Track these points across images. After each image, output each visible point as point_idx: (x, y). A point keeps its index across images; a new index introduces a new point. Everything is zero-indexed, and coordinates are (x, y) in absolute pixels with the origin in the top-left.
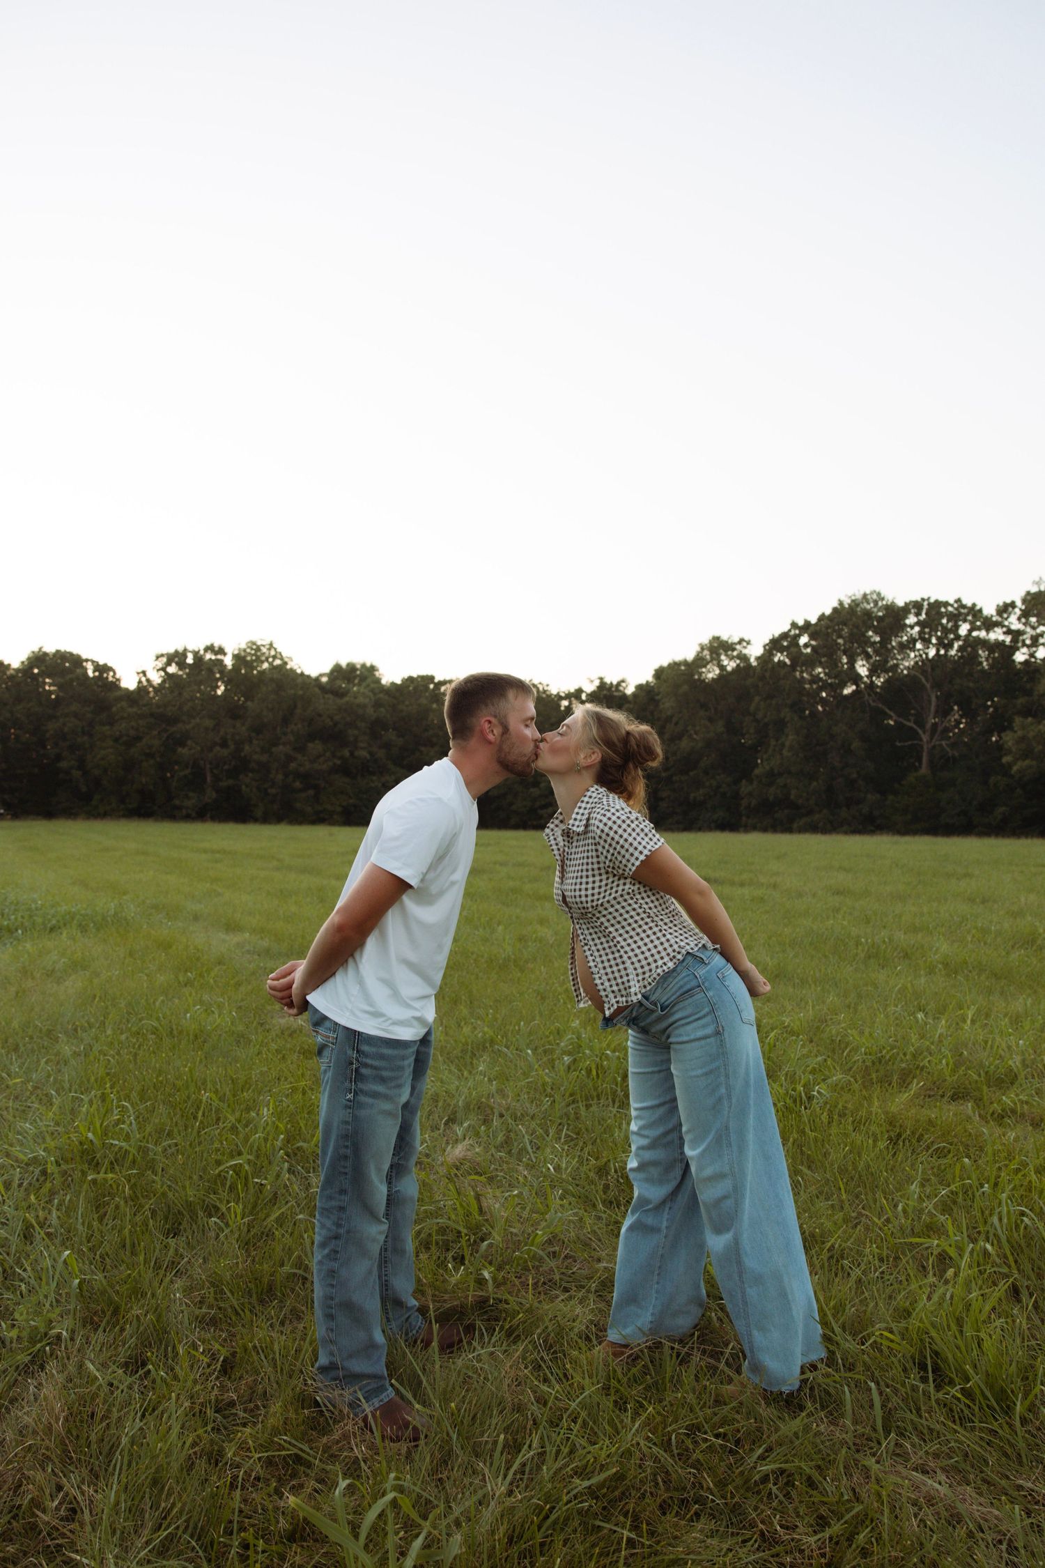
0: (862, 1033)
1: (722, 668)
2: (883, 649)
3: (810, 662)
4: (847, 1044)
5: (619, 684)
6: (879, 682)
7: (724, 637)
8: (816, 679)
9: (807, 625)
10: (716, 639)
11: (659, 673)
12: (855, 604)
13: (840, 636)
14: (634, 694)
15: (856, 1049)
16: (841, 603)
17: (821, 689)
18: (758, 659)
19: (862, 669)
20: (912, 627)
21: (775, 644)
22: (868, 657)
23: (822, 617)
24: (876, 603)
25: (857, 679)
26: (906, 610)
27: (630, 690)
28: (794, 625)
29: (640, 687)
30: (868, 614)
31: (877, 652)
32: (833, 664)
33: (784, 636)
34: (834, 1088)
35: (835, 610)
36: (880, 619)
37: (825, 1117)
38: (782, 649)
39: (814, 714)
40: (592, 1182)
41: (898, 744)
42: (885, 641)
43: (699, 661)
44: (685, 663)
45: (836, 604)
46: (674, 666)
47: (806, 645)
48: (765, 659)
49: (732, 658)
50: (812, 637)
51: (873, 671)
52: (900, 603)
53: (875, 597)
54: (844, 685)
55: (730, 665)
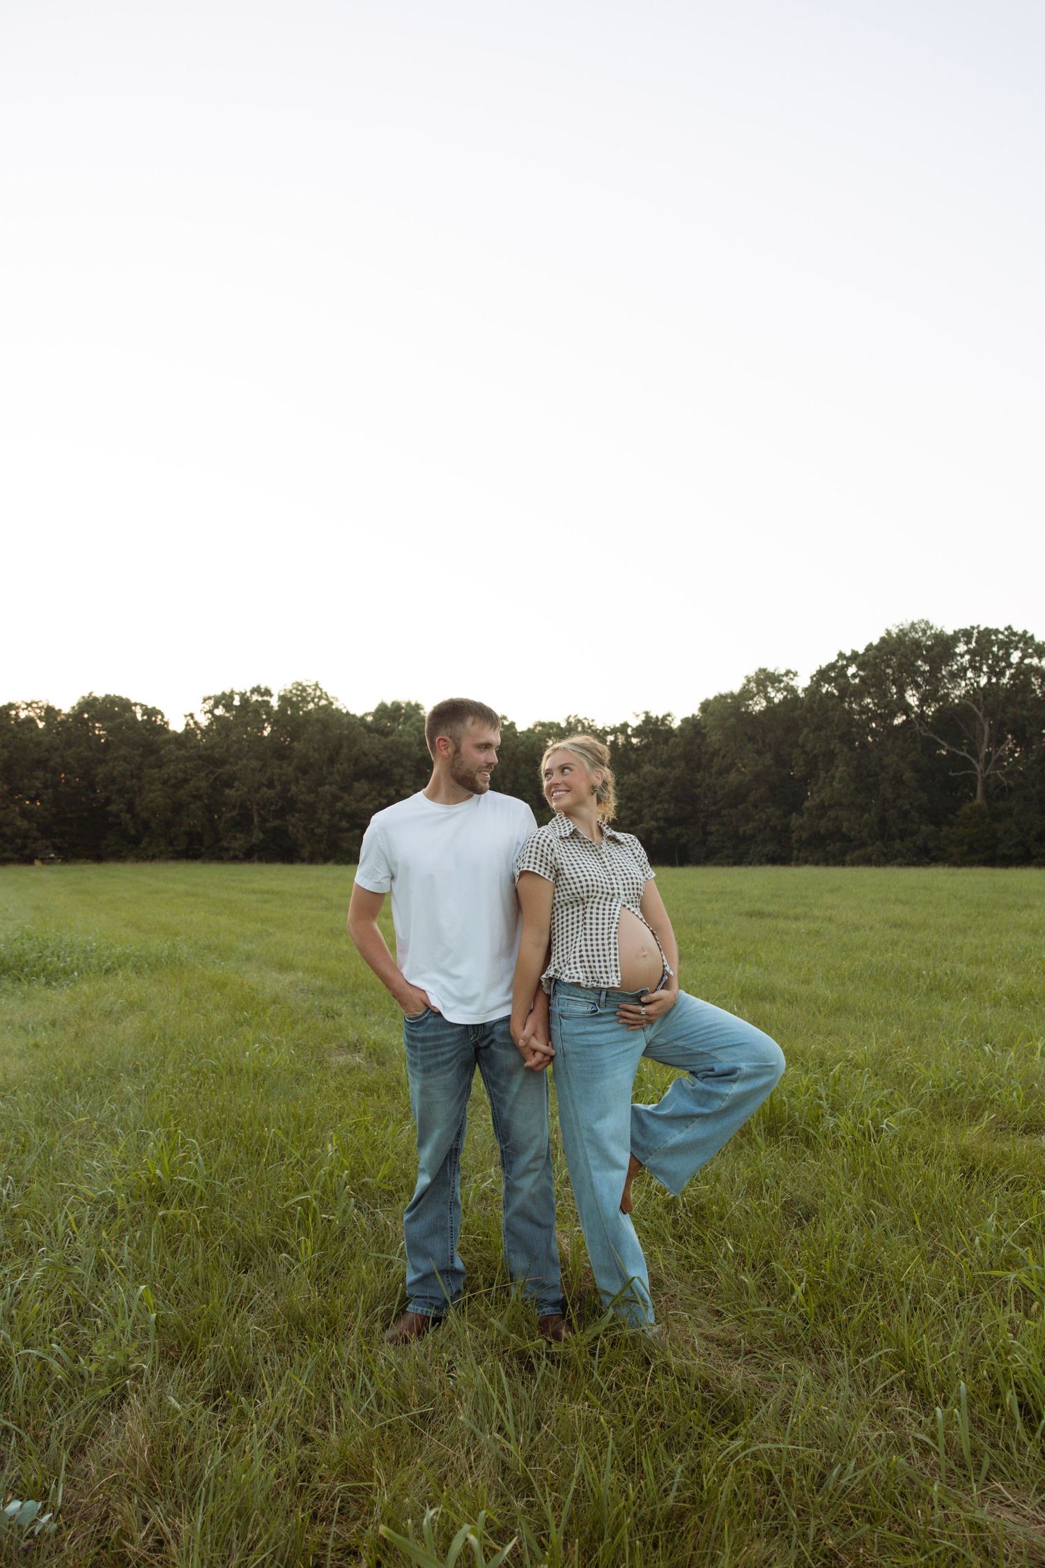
0: (928, 1065)
1: (769, 700)
2: (933, 678)
3: (858, 693)
4: (914, 1077)
5: (664, 718)
6: (930, 711)
7: (771, 669)
8: (864, 710)
9: (854, 657)
10: (763, 671)
11: (705, 706)
12: (903, 633)
13: (889, 666)
14: (680, 728)
15: (923, 1083)
16: (889, 633)
17: (871, 720)
18: (805, 690)
19: (912, 699)
20: (962, 656)
21: (822, 675)
22: (917, 686)
23: (870, 648)
24: (924, 632)
25: (907, 709)
26: (955, 639)
27: (676, 724)
28: (841, 656)
29: (686, 721)
30: (917, 643)
31: (927, 682)
32: (882, 694)
33: (832, 667)
34: (902, 1120)
35: (883, 639)
36: (929, 649)
37: (895, 1151)
38: (829, 681)
39: (864, 745)
40: (660, 1217)
41: (951, 774)
42: (935, 670)
43: (746, 694)
44: (732, 695)
45: (883, 634)
46: (721, 699)
47: (854, 676)
48: (813, 690)
49: (779, 690)
50: (860, 667)
51: (923, 701)
52: (949, 631)
53: (923, 626)
54: (894, 716)
55: (778, 697)
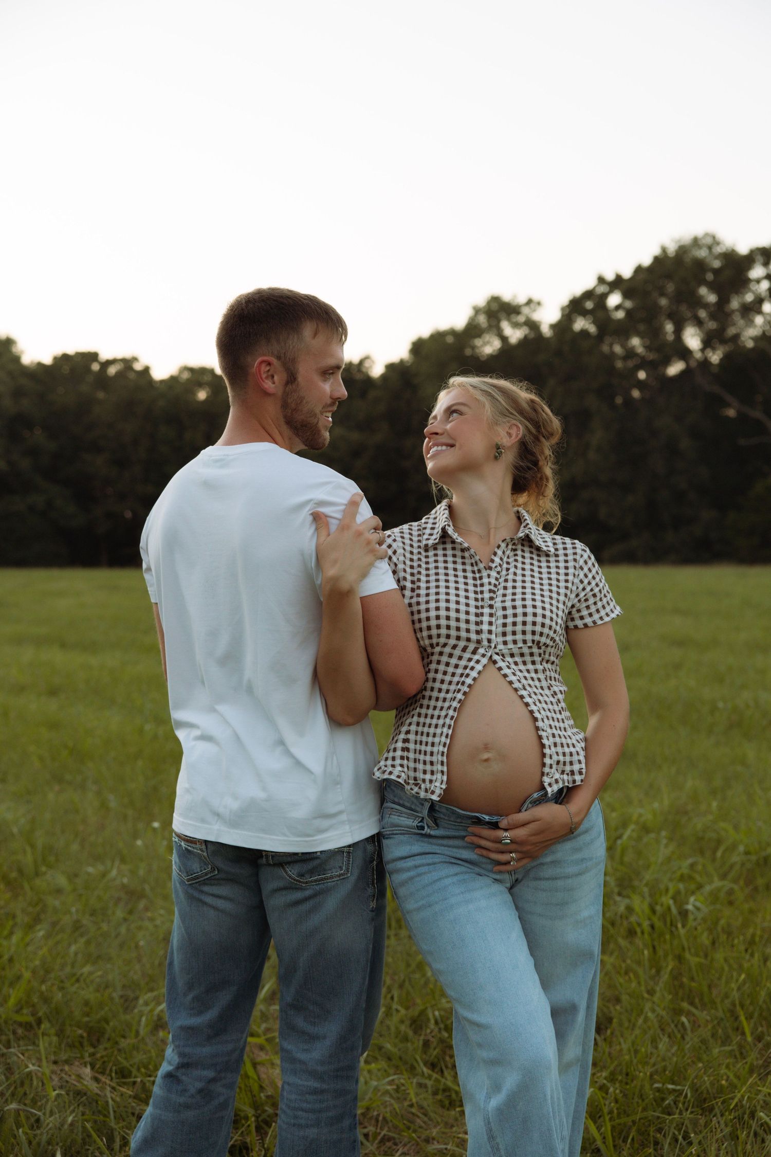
0: (736, 828)
1: (504, 339)
2: (720, 312)
3: (622, 331)
4: (719, 842)
5: (361, 362)
6: (715, 357)
7: (507, 297)
8: (630, 354)
9: (618, 283)
10: (495, 300)
11: (418, 347)
12: (683, 250)
13: (663, 294)
14: (384, 377)
15: (734, 847)
16: (664, 250)
17: (638, 367)
18: (553, 327)
19: (693, 340)
20: (758, 281)
21: (575, 307)
22: (699, 323)
23: (639, 270)
24: (710, 248)
25: (684, 353)
26: (748, 260)
27: (377, 370)
28: (601, 280)
29: (390, 367)
30: (700, 266)
31: (712, 316)
32: (653, 335)
33: (588, 295)
34: (714, 897)
35: (656, 259)
36: (716, 272)
38: (584, 313)
39: (629, 401)
41: (742, 442)
42: (723, 301)
43: (472, 330)
44: (452, 332)
45: (657, 251)
46: (438, 337)
47: (618, 308)
48: (563, 327)
49: (516, 325)
50: (626, 295)
51: (707, 343)
52: (743, 249)
53: (709, 241)
54: (667, 362)
55: (514, 335)
